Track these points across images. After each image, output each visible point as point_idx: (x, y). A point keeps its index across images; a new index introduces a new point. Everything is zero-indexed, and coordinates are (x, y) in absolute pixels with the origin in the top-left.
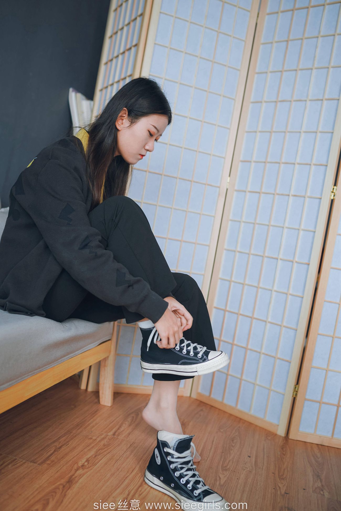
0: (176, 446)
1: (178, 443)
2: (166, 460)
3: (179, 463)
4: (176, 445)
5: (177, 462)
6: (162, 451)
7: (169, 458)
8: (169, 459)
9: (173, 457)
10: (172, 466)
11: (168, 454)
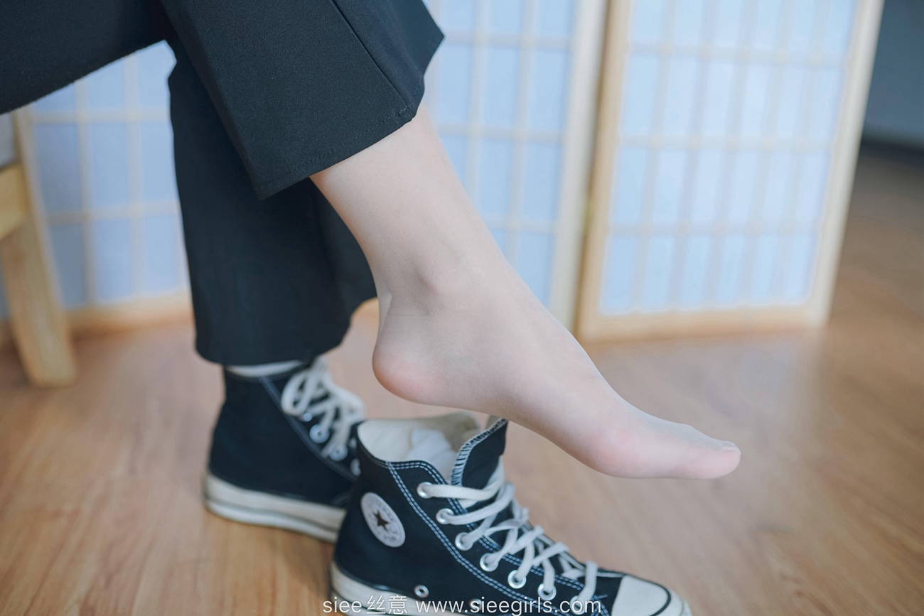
0: (463, 466)
1: (471, 453)
2: (432, 525)
3: (487, 523)
4: (464, 462)
5: (479, 523)
6: (410, 498)
7: (444, 517)
8: (442, 521)
9: (458, 512)
10: (464, 542)
11: (438, 503)
